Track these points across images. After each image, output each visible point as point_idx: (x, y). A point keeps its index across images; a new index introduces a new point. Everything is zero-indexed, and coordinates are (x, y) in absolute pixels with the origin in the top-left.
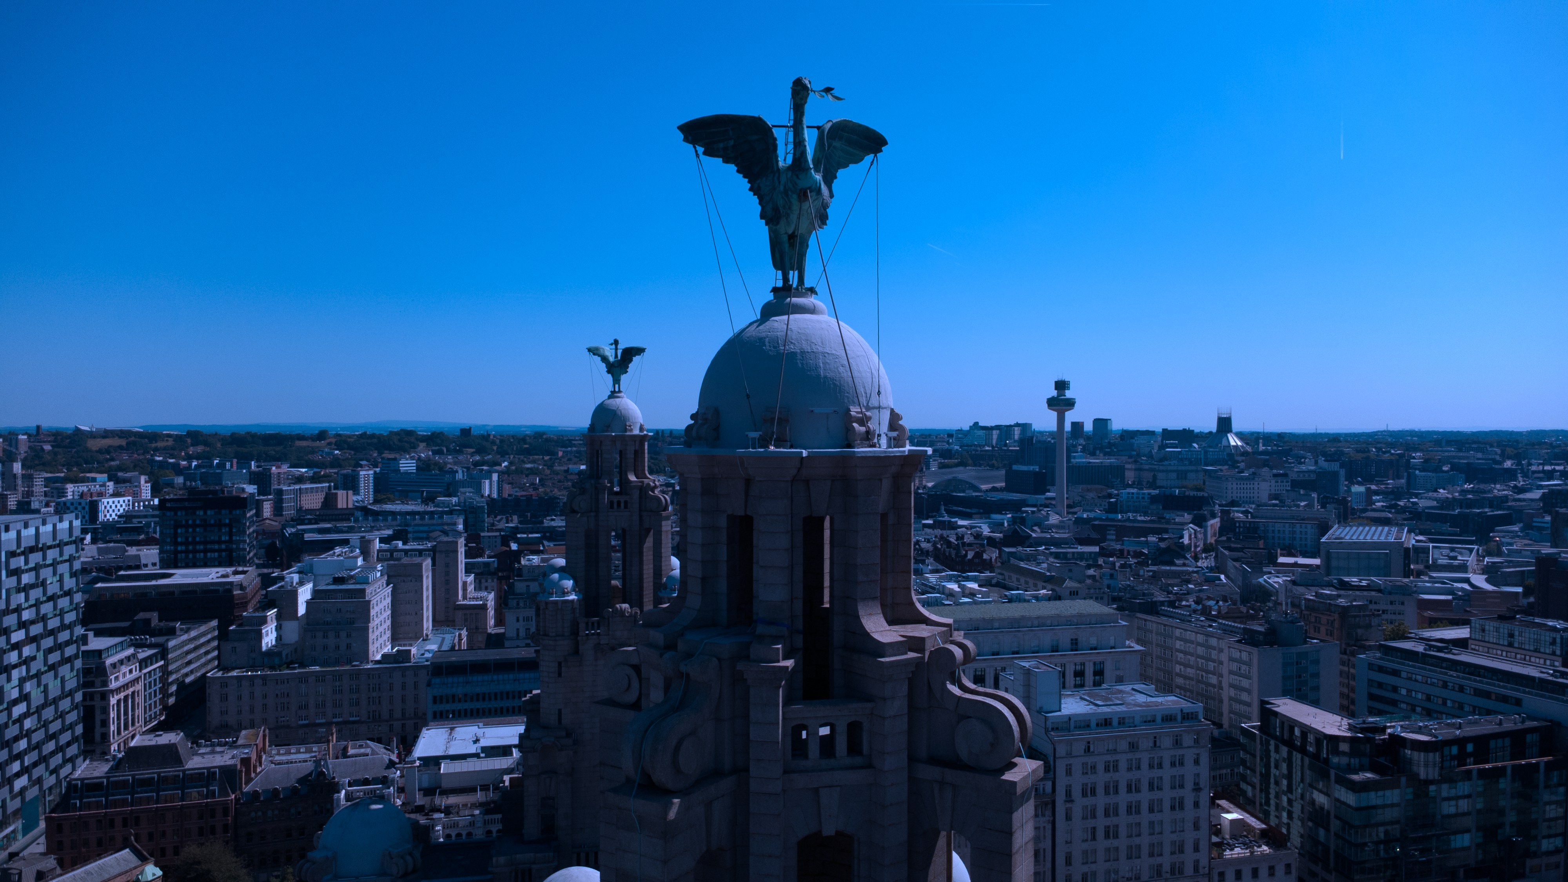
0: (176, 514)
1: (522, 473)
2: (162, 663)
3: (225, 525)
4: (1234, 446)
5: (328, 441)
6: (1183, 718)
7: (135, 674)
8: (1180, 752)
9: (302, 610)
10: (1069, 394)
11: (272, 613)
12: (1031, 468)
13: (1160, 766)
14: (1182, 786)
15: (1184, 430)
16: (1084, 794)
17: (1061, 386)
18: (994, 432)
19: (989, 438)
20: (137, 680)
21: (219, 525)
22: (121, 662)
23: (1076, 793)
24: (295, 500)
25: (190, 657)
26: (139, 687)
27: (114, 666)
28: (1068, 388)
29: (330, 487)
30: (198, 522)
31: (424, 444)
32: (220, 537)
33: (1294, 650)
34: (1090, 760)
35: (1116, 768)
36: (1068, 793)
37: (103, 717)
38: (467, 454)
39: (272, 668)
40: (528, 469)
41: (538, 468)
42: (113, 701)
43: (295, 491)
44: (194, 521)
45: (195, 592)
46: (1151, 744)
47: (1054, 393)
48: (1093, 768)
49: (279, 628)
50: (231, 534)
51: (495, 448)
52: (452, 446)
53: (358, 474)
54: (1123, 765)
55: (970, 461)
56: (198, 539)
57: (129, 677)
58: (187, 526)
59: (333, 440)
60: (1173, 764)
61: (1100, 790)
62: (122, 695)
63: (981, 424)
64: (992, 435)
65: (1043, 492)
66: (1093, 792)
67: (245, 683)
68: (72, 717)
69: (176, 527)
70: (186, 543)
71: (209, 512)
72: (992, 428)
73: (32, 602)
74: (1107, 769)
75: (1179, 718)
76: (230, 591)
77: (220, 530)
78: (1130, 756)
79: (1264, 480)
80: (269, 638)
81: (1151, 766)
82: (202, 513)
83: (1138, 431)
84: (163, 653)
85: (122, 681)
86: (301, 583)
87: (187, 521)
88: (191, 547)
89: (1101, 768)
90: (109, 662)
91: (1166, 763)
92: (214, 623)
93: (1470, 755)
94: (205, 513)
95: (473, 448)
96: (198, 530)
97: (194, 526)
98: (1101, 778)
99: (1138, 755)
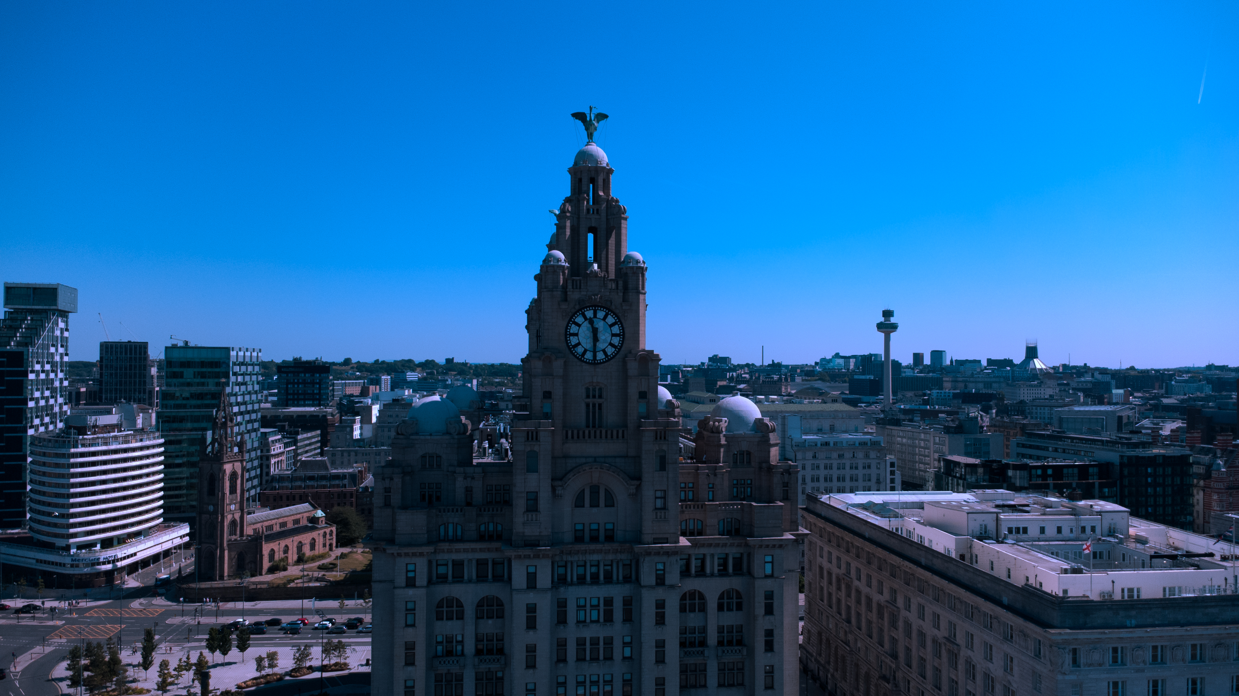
0: (287, 376)
1: (492, 385)
2: (294, 447)
3: (317, 383)
4: (1039, 369)
5: (351, 366)
6: (871, 444)
7: (282, 450)
8: (869, 461)
9: (374, 420)
10: (893, 320)
11: (358, 418)
12: (868, 377)
13: (857, 468)
14: (869, 480)
15: (1005, 360)
16: (813, 480)
17: (888, 314)
18: (851, 360)
19: (847, 364)
20: (282, 453)
21: (313, 383)
22: (276, 441)
23: (808, 480)
24: (342, 390)
25: (308, 448)
26: (283, 458)
27: (273, 441)
28: (893, 316)
29: (364, 383)
30: (300, 381)
31: (420, 369)
32: (313, 391)
33: (972, 436)
34: (816, 462)
35: (831, 468)
36: (804, 480)
37: (267, 470)
38: (451, 375)
39: (360, 447)
40: (497, 382)
41: (504, 382)
42: (273, 461)
43: (342, 384)
44: (298, 380)
45: (305, 416)
46: (852, 455)
47: (882, 319)
48: (818, 467)
49: (361, 428)
50: (320, 389)
51: (472, 371)
52: (440, 370)
53: (380, 378)
54: (835, 466)
55: (828, 378)
56: (300, 392)
57: (279, 451)
58: (294, 383)
59: (355, 366)
60: (864, 468)
61: (822, 479)
62: (276, 460)
63: (841, 354)
64: (849, 362)
65: (878, 395)
66: (818, 480)
67: (345, 454)
68: (256, 463)
69: (287, 384)
70: (294, 394)
71: (307, 375)
72: (849, 357)
73: (242, 393)
74: (826, 468)
75: (869, 444)
76: (325, 416)
77: (313, 386)
78: (839, 461)
79: (1049, 387)
80: (357, 434)
81: (851, 468)
82: (303, 375)
83: (967, 360)
84: (295, 442)
85: (276, 452)
86: (373, 404)
87: (294, 380)
88: (296, 397)
89: (822, 467)
90: (271, 439)
91: (860, 466)
92: (319, 432)
93: (1050, 476)
94: (305, 375)
95: (455, 371)
96: (300, 386)
97: (298, 383)
98: (822, 473)
99: (843, 461)
